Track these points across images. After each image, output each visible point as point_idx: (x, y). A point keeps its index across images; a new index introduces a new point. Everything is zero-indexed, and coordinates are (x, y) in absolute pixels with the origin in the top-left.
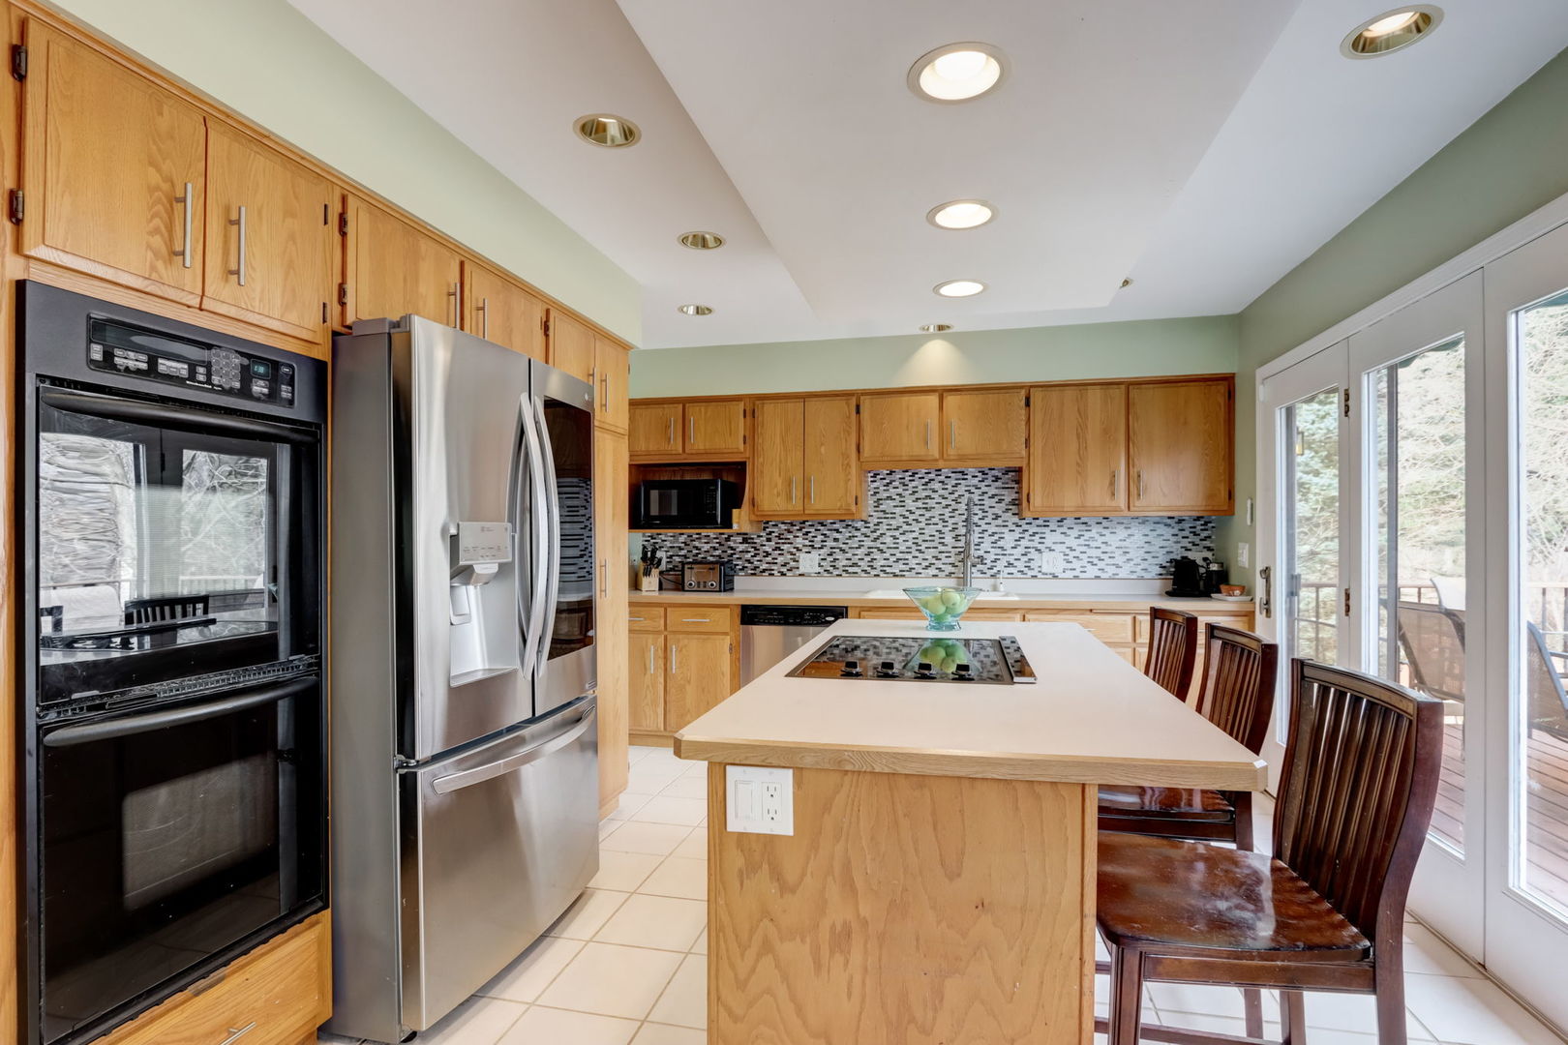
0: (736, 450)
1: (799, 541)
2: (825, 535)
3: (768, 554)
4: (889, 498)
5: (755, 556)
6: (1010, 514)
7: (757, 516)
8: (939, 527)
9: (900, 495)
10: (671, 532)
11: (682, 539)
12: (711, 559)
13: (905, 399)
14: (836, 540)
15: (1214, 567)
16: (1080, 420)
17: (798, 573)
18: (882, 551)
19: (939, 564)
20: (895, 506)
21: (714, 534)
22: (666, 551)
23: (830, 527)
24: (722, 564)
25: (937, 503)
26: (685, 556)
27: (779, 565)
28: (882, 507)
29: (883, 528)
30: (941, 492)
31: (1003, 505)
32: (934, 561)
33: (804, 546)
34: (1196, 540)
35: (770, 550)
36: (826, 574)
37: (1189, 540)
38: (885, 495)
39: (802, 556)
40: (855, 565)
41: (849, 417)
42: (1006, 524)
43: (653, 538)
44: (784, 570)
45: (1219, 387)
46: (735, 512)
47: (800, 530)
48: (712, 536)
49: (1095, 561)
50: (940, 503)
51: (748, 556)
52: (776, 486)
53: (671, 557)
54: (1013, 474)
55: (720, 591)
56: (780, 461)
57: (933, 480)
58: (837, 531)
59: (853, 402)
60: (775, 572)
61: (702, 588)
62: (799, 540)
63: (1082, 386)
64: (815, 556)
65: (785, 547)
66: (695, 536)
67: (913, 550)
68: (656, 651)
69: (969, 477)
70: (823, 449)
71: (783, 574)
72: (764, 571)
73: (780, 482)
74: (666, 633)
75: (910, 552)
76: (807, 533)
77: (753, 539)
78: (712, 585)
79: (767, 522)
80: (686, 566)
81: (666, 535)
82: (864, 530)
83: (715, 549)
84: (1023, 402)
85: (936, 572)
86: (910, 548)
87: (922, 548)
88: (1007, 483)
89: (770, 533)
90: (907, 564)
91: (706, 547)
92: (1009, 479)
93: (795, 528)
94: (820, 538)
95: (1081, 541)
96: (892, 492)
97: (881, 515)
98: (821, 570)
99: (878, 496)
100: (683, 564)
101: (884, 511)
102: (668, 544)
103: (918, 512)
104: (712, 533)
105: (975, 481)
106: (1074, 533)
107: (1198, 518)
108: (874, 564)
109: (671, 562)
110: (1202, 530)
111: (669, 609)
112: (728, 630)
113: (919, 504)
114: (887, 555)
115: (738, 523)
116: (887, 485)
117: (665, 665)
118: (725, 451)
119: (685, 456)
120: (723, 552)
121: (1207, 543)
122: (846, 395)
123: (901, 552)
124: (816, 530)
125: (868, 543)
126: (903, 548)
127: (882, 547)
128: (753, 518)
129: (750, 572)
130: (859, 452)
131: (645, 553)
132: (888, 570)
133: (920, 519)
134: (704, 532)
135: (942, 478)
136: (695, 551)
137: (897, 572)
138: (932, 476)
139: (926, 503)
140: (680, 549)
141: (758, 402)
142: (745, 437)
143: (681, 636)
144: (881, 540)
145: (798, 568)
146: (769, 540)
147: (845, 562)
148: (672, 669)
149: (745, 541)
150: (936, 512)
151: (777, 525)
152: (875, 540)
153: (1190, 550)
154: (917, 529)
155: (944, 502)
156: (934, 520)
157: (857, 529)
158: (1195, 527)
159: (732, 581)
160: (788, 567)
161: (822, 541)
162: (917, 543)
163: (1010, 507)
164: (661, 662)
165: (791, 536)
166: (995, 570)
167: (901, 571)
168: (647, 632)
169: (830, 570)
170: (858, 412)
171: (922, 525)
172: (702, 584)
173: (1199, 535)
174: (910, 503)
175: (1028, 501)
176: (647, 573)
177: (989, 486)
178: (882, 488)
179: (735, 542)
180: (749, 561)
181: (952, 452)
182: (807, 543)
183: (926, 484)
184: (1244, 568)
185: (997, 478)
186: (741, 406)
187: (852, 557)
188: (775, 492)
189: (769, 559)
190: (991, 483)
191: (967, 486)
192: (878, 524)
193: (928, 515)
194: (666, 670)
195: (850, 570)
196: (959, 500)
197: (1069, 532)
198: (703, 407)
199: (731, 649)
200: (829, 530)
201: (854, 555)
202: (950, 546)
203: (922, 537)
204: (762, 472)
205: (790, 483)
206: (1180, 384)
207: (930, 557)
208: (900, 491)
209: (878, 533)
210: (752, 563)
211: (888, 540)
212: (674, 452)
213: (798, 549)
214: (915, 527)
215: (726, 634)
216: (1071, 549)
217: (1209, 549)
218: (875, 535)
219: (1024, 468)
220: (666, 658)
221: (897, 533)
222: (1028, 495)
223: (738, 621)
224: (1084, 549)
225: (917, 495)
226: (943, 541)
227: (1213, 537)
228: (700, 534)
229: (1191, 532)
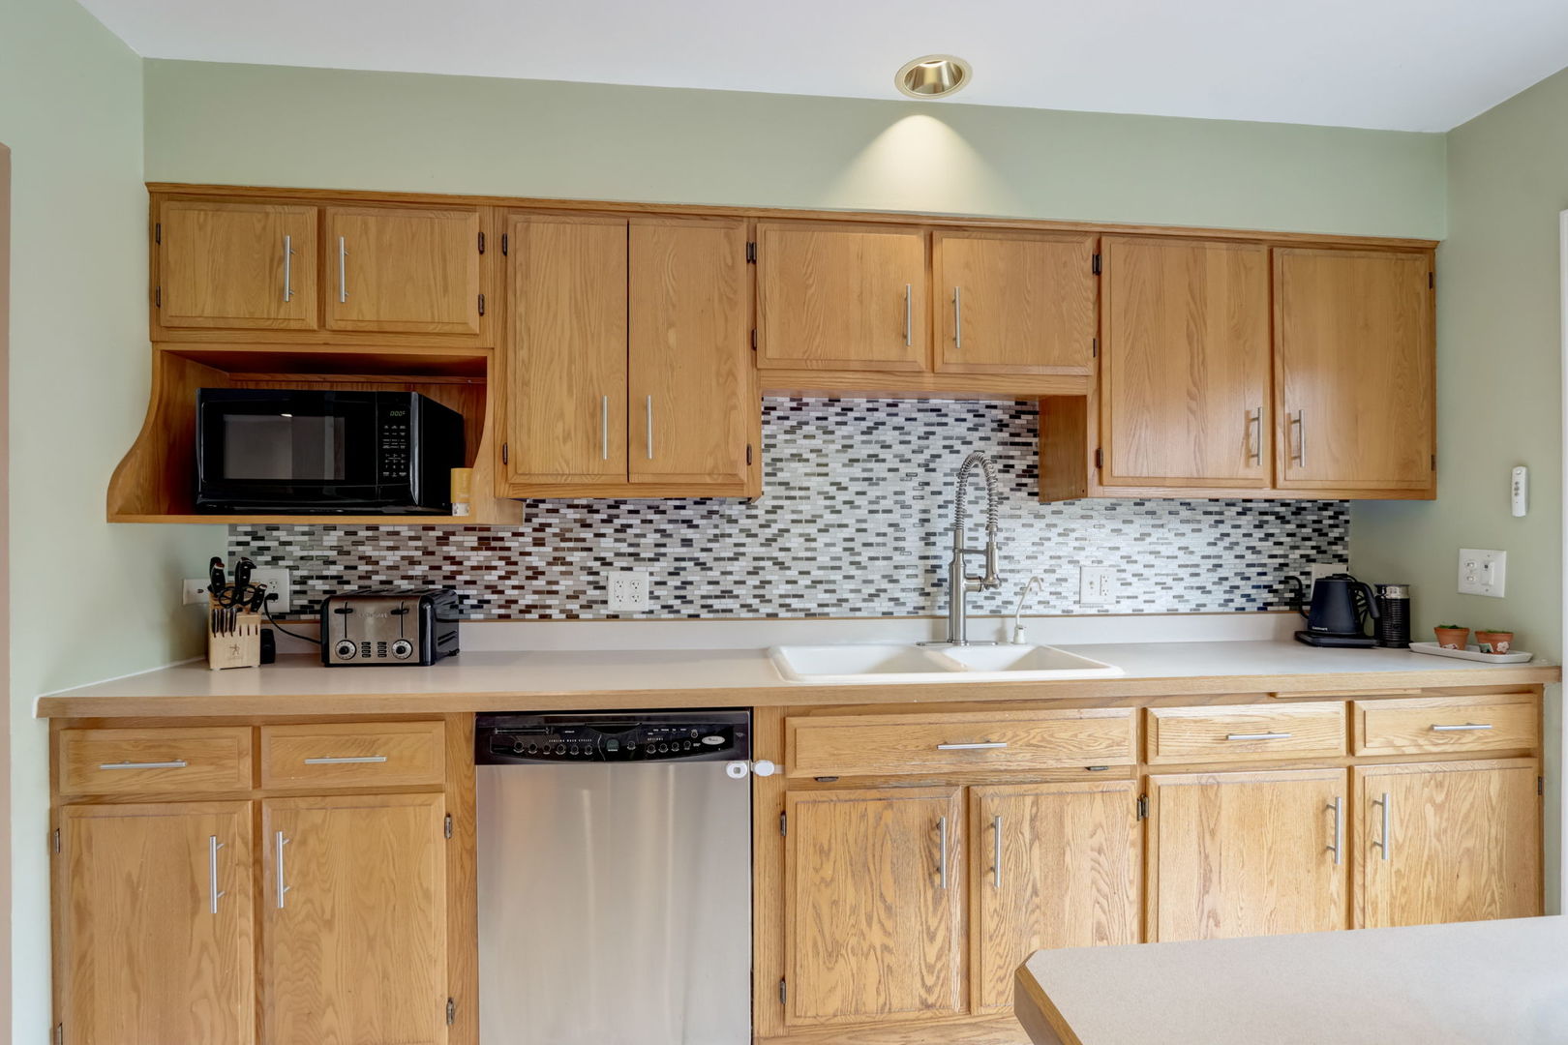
0: (459, 329)
1: (607, 546)
2: (662, 532)
3: (536, 573)
4: (797, 457)
5: (507, 577)
6: (1023, 494)
7: (513, 485)
8: (894, 517)
9: (818, 451)
10: (302, 522)
11: (332, 539)
12: (405, 585)
13: (856, 238)
14: (687, 542)
15: (1395, 593)
16: (1192, 305)
17: (604, 611)
18: (781, 565)
19: (894, 591)
20: (806, 474)
21: (411, 527)
22: (291, 568)
23: (673, 514)
24: (427, 598)
25: (890, 470)
26: (340, 580)
27: (562, 596)
28: (781, 476)
29: (784, 519)
30: (898, 448)
31: (1012, 476)
32: (885, 585)
33: (617, 554)
34: (1323, 542)
35: (541, 565)
36: (665, 614)
37: (1313, 543)
38: (787, 451)
39: (613, 577)
40: (726, 594)
41: (732, 268)
42: (1018, 512)
43: (255, 538)
44: (574, 606)
45: (1418, 263)
46: (458, 475)
47: (609, 521)
48: (406, 532)
49: (1169, 581)
50: (897, 470)
51: (492, 577)
52: (562, 415)
53: (303, 581)
54: (1030, 417)
55: (422, 663)
56: (571, 361)
57: (883, 424)
58: (689, 523)
59: (742, 234)
60: (555, 613)
61: (374, 658)
62: (607, 543)
63: (1197, 239)
64: (642, 576)
65: (576, 557)
66: (363, 534)
67: (844, 564)
68: (227, 847)
69: (950, 420)
70: (672, 337)
71: (572, 616)
72: (529, 609)
73: (570, 408)
74: (258, 795)
75: (839, 568)
76: (624, 528)
77: (502, 539)
78: (401, 650)
79: (535, 504)
80: (333, 606)
81: (290, 531)
82: (744, 522)
83: (412, 562)
84: (1089, 265)
85: (887, 606)
86: (840, 559)
87: (863, 559)
88: (1018, 435)
89: (542, 528)
90: (834, 591)
91: (392, 558)
92: (1022, 426)
93: (597, 516)
94: (653, 538)
95: (1144, 546)
96: (803, 445)
97: (782, 491)
98: (656, 606)
99: (774, 453)
100: (332, 595)
101: (786, 484)
102: (296, 551)
103: (854, 487)
104: (404, 524)
105: (961, 429)
106: (1133, 530)
107: (1326, 506)
108: (688, 592)
109: (304, 592)
110: (1331, 526)
111: (266, 732)
112: (441, 780)
113: (857, 471)
114: (792, 574)
115: (467, 502)
116: (792, 431)
117: (258, 882)
118: (430, 328)
119: (324, 336)
120: (432, 568)
121: (1339, 549)
122: (727, 217)
123: (820, 568)
124: (644, 521)
125: (753, 548)
126: (824, 559)
127: (781, 556)
128: (504, 490)
129: (497, 611)
130: (754, 348)
131: (217, 578)
132: (795, 603)
133: (859, 501)
134: (386, 523)
135: (899, 421)
136: (363, 568)
137: (813, 606)
138: (881, 416)
139: (871, 470)
140: (329, 562)
141: (514, 218)
142: (481, 299)
143: (302, 803)
144: (781, 542)
145: (605, 602)
146: (539, 543)
147: (706, 589)
148: (275, 892)
149: (484, 543)
150: (887, 489)
151: (556, 511)
152: (769, 542)
153: (1314, 561)
154: (851, 521)
155: (904, 468)
156: (884, 504)
157: (731, 521)
158: (1320, 522)
159: (453, 636)
160: (583, 599)
161: (657, 545)
162: (852, 549)
163: (1024, 480)
164: (244, 878)
165: (588, 534)
166: (998, 601)
167: (820, 605)
168: (203, 798)
169: (677, 606)
170: (752, 259)
171: (863, 513)
172: (374, 648)
173: (1326, 535)
174: (838, 470)
175: (1099, 465)
176: (225, 624)
177: (988, 439)
178: (782, 437)
179: (460, 546)
180: (495, 590)
181: (951, 359)
182: (624, 548)
183: (869, 431)
184: (1500, 598)
185: (1001, 426)
186: (472, 223)
187: (721, 579)
188: (559, 430)
189: (540, 583)
190: (989, 434)
191: (945, 438)
192: (774, 510)
193: (873, 492)
194: (259, 893)
195: (718, 604)
196: (932, 466)
197: (1126, 528)
198: (372, 218)
199: (448, 830)
200: (670, 521)
201: (723, 573)
202: (916, 554)
203: (861, 538)
204: (526, 384)
205: (595, 411)
206: (1356, 253)
207: (876, 577)
208: (817, 443)
209: (774, 529)
210: (502, 592)
211: (794, 542)
212: (293, 325)
213: (605, 562)
214: (849, 517)
215: (436, 789)
216: (1129, 560)
217: (1342, 559)
218: (769, 532)
219: (1090, 399)
220: (258, 862)
221: (812, 530)
222: (1099, 454)
223: (467, 752)
224: (1151, 560)
225: (851, 454)
226: (901, 544)
227: (1346, 539)
228: (375, 528)
229: (1314, 530)
